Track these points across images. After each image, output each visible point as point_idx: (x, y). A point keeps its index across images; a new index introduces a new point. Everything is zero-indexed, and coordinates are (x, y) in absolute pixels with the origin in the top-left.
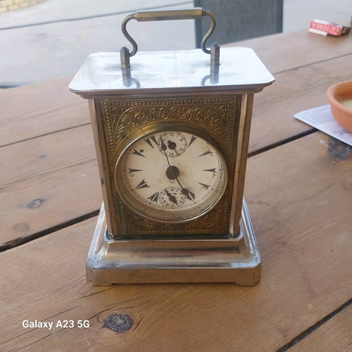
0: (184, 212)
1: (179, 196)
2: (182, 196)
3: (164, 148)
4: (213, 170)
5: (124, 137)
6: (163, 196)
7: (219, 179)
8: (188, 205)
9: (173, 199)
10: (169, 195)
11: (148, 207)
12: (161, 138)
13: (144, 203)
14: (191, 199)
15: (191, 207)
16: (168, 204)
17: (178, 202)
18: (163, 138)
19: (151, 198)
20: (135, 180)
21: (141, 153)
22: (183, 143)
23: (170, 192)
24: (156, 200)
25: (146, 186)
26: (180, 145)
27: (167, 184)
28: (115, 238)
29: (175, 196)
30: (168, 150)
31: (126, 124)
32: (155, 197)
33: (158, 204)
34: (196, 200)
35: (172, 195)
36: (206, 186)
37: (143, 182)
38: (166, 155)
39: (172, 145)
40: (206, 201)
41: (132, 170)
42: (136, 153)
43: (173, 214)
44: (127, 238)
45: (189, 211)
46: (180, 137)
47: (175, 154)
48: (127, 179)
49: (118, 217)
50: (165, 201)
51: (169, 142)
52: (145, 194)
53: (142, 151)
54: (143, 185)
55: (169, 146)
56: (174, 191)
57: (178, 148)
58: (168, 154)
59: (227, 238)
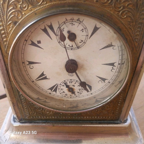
0: (81, 101)
1: (77, 88)
2: (80, 87)
3: (62, 38)
4: (112, 64)
5: (15, 23)
6: (62, 87)
7: (116, 73)
8: (84, 95)
9: (71, 90)
10: (67, 86)
11: (48, 97)
12: (59, 28)
13: (44, 93)
14: (88, 91)
15: (88, 97)
16: (66, 95)
17: (76, 93)
18: (62, 28)
19: (51, 89)
20: (35, 72)
21: (39, 45)
22: (85, 33)
23: (68, 84)
24: (55, 90)
25: (45, 78)
26: (80, 36)
27: (66, 76)
28: (20, 121)
29: (73, 87)
30: (67, 42)
31: (15, 5)
32: (54, 88)
33: (58, 94)
34: (93, 91)
35: (71, 86)
36: (104, 80)
37: (43, 74)
38: (65, 47)
39: (72, 37)
40: (102, 92)
41: (31, 63)
42: (33, 44)
43: (71, 103)
44: (30, 121)
45: (85, 100)
46: (81, 27)
47: (75, 46)
48: (26, 71)
49: (20, 105)
50: (64, 92)
51: (69, 32)
52: (46, 85)
53: (39, 42)
54: (43, 77)
55: (69, 38)
56: (73, 84)
57: (78, 40)
58: (67, 46)
59: (117, 124)
